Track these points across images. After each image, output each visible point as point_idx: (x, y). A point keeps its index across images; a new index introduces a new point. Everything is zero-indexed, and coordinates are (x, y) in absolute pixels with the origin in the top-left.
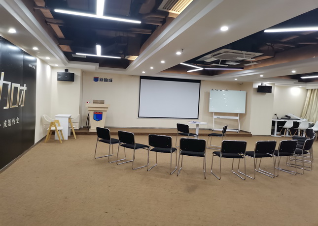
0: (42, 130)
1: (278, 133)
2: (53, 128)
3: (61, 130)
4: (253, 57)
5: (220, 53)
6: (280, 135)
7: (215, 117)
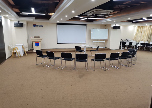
0: (9, 52)
1: (123, 48)
2: (15, 51)
3: (19, 52)
4: (109, 12)
5: (94, 11)
6: (123, 49)
7: (94, 42)
